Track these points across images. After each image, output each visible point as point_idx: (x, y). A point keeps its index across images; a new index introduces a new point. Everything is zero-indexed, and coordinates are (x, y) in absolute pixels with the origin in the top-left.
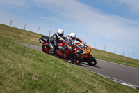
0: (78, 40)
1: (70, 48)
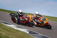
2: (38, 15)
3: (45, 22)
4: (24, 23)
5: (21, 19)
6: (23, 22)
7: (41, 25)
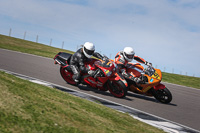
0: (137, 59)
1: (107, 72)
2: (131, 56)
3: (152, 80)
4: (100, 84)
5: (90, 72)
6: (96, 80)
7: (141, 88)
